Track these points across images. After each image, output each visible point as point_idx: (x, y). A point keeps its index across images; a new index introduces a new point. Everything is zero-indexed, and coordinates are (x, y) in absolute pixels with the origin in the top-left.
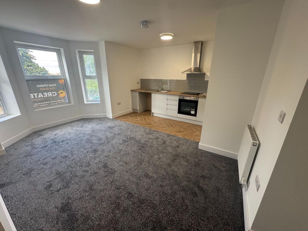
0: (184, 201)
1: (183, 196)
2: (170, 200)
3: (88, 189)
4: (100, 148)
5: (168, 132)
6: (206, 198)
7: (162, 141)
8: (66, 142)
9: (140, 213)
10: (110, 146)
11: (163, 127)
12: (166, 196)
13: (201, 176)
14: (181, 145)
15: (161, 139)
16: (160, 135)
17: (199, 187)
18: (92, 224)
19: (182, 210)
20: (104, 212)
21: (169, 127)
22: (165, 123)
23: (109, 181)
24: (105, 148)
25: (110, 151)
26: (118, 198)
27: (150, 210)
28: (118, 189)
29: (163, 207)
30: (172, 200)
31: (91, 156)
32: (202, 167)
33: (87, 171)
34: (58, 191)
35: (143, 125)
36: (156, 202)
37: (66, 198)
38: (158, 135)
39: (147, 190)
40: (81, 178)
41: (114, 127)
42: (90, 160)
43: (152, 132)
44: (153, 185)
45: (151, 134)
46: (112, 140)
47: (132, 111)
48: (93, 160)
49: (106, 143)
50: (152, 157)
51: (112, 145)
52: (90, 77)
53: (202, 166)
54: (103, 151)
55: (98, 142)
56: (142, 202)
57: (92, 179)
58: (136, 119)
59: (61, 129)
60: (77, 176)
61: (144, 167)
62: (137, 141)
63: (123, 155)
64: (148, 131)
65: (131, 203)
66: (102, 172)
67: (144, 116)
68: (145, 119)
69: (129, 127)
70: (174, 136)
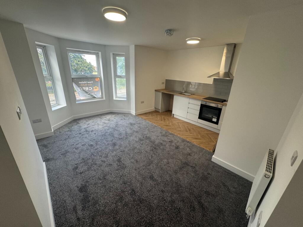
0: (180, 212)
1: (180, 206)
2: (166, 207)
3: (102, 178)
4: (118, 142)
5: (184, 137)
6: (203, 215)
7: (175, 145)
8: (94, 132)
9: (137, 211)
10: (127, 142)
11: (180, 131)
12: (165, 202)
13: (206, 192)
14: (193, 154)
15: (175, 144)
16: (174, 139)
17: (200, 203)
18: (99, 208)
19: (176, 220)
20: (110, 201)
21: (187, 131)
22: (184, 127)
23: (119, 174)
24: (122, 143)
25: (125, 147)
26: (123, 192)
27: (147, 211)
28: (125, 184)
29: (159, 212)
30: (169, 207)
31: (110, 148)
32: (209, 182)
33: (104, 162)
34: (81, 173)
35: (161, 126)
36: (153, 205)
37: (85, 181)
38: (173, 139)
39: (149, 191)
40: (99, 167)
41: (135, 124)
42: (109, 152)
43: (167, 135)
44: (155, 188)
45: (167, 136)
46: (130, 136)
47: (154, 110)
48: (111, 152)
49: (124, 138)
50: (162, 160)
51: (129, 141)
52: (120, 77)
53: (209, 180)
54: (120, 146)
55: (118, 136)
56: (141, 201)
57: (107, 169)
58: (156, 119)
59: (93, 120)
60: (96, 165)
61: (151, 168)
62: (151, 142)
63: (136, 153)
64: (164, 133)
65: (132, 199)
66: (115, 165)
67: (164, 116)
68: (164, 120)
69: (147, 126)
70: (188, 142)
